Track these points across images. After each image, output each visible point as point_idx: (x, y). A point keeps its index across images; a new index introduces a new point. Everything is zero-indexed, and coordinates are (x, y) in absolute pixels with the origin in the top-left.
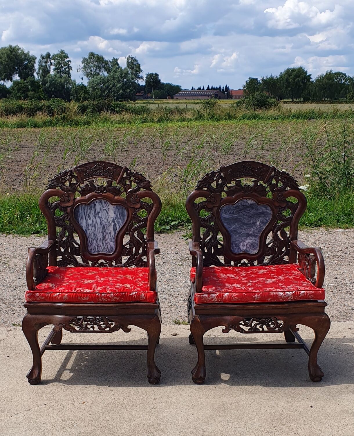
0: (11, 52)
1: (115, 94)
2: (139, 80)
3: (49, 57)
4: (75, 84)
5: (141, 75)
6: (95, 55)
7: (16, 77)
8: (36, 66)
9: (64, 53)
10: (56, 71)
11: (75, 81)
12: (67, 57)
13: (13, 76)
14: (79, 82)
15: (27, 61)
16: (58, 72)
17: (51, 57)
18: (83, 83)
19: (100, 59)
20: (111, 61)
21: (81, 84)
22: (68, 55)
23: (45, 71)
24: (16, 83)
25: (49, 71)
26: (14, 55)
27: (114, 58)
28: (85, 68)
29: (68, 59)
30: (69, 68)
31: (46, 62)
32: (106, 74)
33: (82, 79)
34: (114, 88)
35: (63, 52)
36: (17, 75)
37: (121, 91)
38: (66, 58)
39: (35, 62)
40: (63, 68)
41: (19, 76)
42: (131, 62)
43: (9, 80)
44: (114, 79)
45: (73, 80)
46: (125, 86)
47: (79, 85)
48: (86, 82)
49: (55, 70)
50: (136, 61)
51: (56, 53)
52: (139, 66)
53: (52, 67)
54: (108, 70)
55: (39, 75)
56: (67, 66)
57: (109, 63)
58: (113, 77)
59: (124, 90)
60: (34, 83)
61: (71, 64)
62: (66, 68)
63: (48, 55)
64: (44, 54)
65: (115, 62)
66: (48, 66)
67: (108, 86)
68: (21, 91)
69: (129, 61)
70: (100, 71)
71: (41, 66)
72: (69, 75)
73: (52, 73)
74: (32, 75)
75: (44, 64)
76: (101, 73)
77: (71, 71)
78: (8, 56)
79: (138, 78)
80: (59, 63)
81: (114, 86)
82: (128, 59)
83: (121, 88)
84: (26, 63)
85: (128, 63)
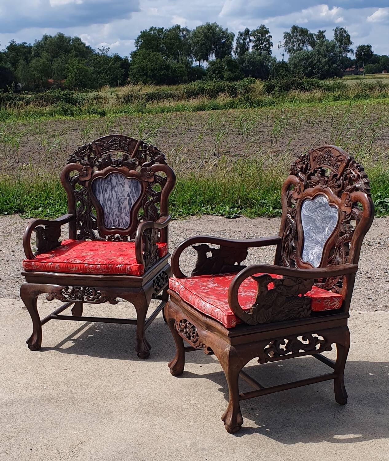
0: (209, 30)
1: (319, 70)
2: (348, 53)
3: (248, 34)
4: (275, 61)
5: (350, 47)
6: (299, 29)
7: (212, 57)
8: (234, 44)
9: (265, 28)
10: (256, 48)
11: (275, 58)
12: (267, 32)
13: (209, 56)
14: (279, 59)
15: (225, 39)
16: (257, 50)
17: (250, 33)
18: (284, 60)
19: (304, 32)
20: (317, 34)
21: (281, 60)
22: (269, 30)
23: (243, 48)
24: (212, 63)
25: (247, 49)
26: (211, 33)
27: (320, 31)
28: (286, 44)
29: (269, 34)
30: (270, 44)
31: (245, 39)
32: (310, 48)
33: (283, 55)
34: (318, 63)
35: (263, 27)
36: (214, 54)
37: (327, 67)
38: (267, 34)
39: (233, 40)
40: (263, 45)
41: (216, 56)
42: (340, 33)
43: (205, 61)
44: (319, 54)
45: (273, 57)
46: (332, 61)
47: (279, 63)
48: (286, 60)
49: (253, 47)
50: (345, 32)
51: (255, 29)
52: (348, 37)
53: (252, 44)
54: (313, 44)
55: (237, 54)
56: (267, 43)
57: (314, 37)
58: (318, 52)
59: (329, 66)
60: (230, 63)
61: (272, 40)
62: (266, 44)
63: (247, 31)
64: (243, 30)
65: (321, 35)
66: (247, 43)
67: (312, 62)
68: (216, 72)
69: (338, 33)
70: (303, 45)
71: (238, 43)
72: (269, 52)
73: (251, 50)
74: (230, 54)
75: (242, 42)
76: (305, 48)
77: (271, 47)
78: (205, 34)
79: (346, 51)
80: (258, 40)
81: (319, 61)
82: (336, 31)
83: (327, 63)
84: (223, 41)
85: (336, 35)
